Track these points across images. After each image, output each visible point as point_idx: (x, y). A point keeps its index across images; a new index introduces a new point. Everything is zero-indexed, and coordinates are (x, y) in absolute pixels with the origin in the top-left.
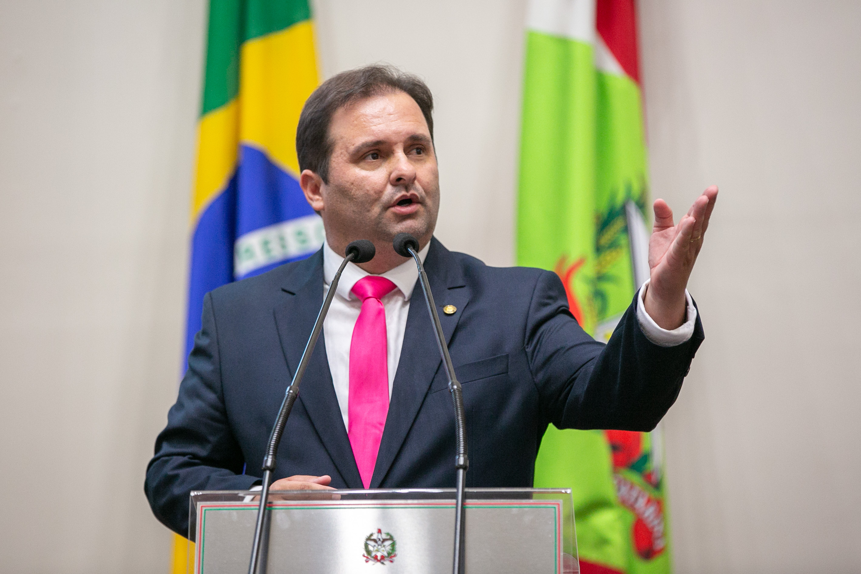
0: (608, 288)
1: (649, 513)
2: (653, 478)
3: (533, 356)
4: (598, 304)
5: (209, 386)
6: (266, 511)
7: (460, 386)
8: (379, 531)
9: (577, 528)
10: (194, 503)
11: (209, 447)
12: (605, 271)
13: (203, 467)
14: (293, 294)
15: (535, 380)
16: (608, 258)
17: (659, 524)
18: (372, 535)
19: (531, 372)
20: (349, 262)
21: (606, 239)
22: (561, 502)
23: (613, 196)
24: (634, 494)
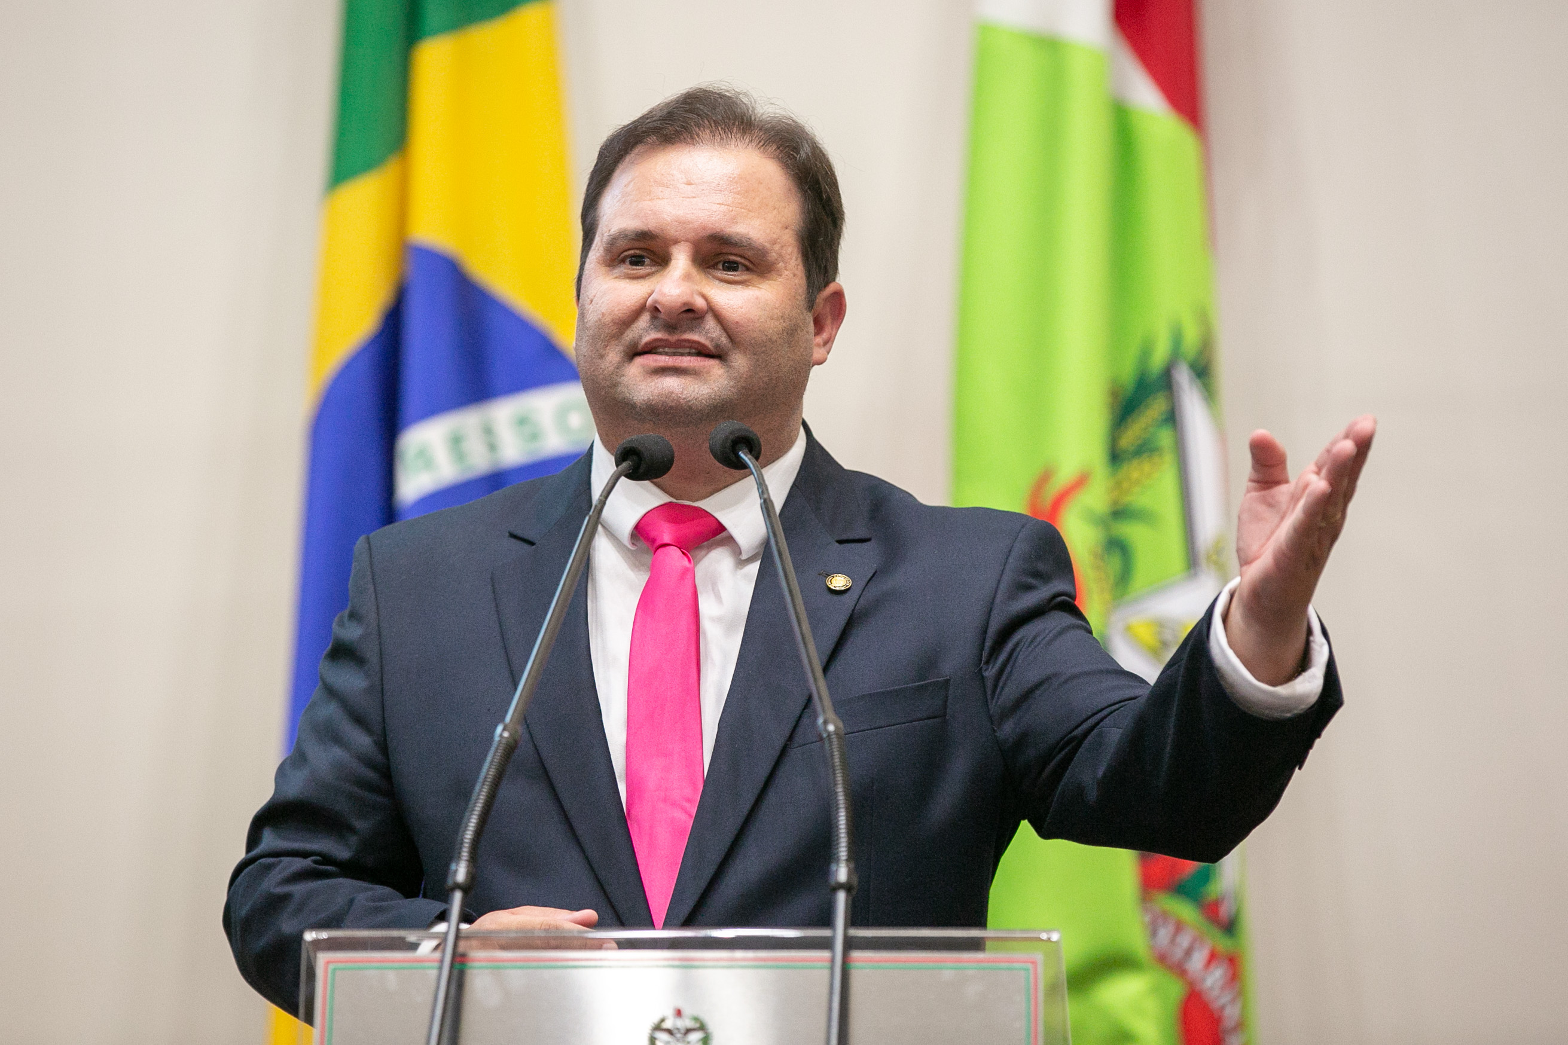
0: (1134, 532)
1: (1213, 980)
2: (1224, 911)
3: (995, 686)
4: (1115, 563)
5: (359, 720)
6: (455, 973)
7: (841, 725)
8: (679, 1013)
9: (1072, 1010)
10: (312, 954)
11: (353, 840)
12: (1128, 499)
13: (341, 880)
14: (532, 543)
15: (997, 734)
16: (1135, 475)
17: (1233, 1001)
18: (663, 1020)
19: (990, 717)
20: (623, 479)
21: (1129, 438)
22: (1039, 957)
23: (1146, 353)
24: (1184, 941)
